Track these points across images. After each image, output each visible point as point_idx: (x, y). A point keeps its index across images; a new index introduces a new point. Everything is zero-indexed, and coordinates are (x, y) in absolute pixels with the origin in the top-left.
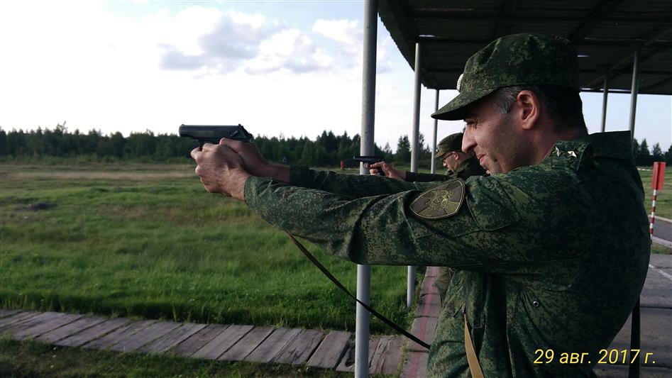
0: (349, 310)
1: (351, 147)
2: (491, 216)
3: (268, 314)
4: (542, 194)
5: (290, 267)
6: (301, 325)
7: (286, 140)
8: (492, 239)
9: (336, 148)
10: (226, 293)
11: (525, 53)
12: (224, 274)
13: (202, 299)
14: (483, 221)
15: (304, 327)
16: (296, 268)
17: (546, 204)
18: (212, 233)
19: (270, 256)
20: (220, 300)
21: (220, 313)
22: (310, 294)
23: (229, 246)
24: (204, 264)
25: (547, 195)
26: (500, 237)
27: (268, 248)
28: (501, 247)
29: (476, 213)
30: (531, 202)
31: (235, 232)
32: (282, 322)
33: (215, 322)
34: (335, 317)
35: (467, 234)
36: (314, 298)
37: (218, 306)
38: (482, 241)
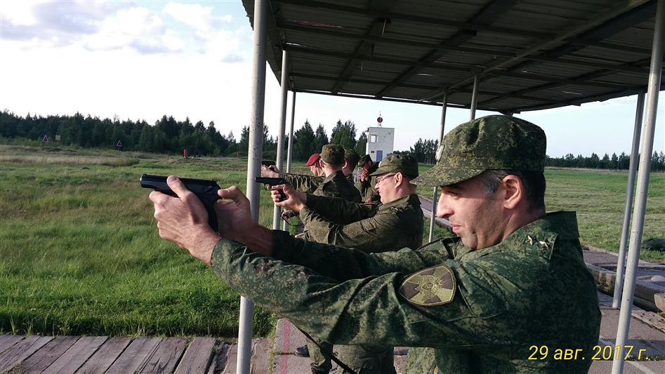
0: (211, 313)
1: (193, 134)
2: (485, 305)
3: (122, 322)
4: (526, 284)
5: (140, 268)
6: (161, 333)
7: (121, 122)
8: (483, 325)
9: (178, 134)
10: (72, 300)
11: (511, 140)
12: (65, 277)
13: (44, 307)
14: (477, 310)
15: (164, 335)
16: (147, 268)
17: (531, 293)
18: (45, 228)
19: (116, 255)
20: (65, 308)
21: (66, 323)
22: (168, 298)
23: (66, 243)
24: (40, 265)
25: (531, 285)
26: (491, 323)
27: (112, 246)
28: (491, 331)
29: (470, 302)
30: (518, 292)
31: (72, 228)
32: (139, 331)
33: (61, 333)
34: (197, 322)
35: (460, 320)
36: (173, 303)
37: (64, 315)
38: (474, 326)
